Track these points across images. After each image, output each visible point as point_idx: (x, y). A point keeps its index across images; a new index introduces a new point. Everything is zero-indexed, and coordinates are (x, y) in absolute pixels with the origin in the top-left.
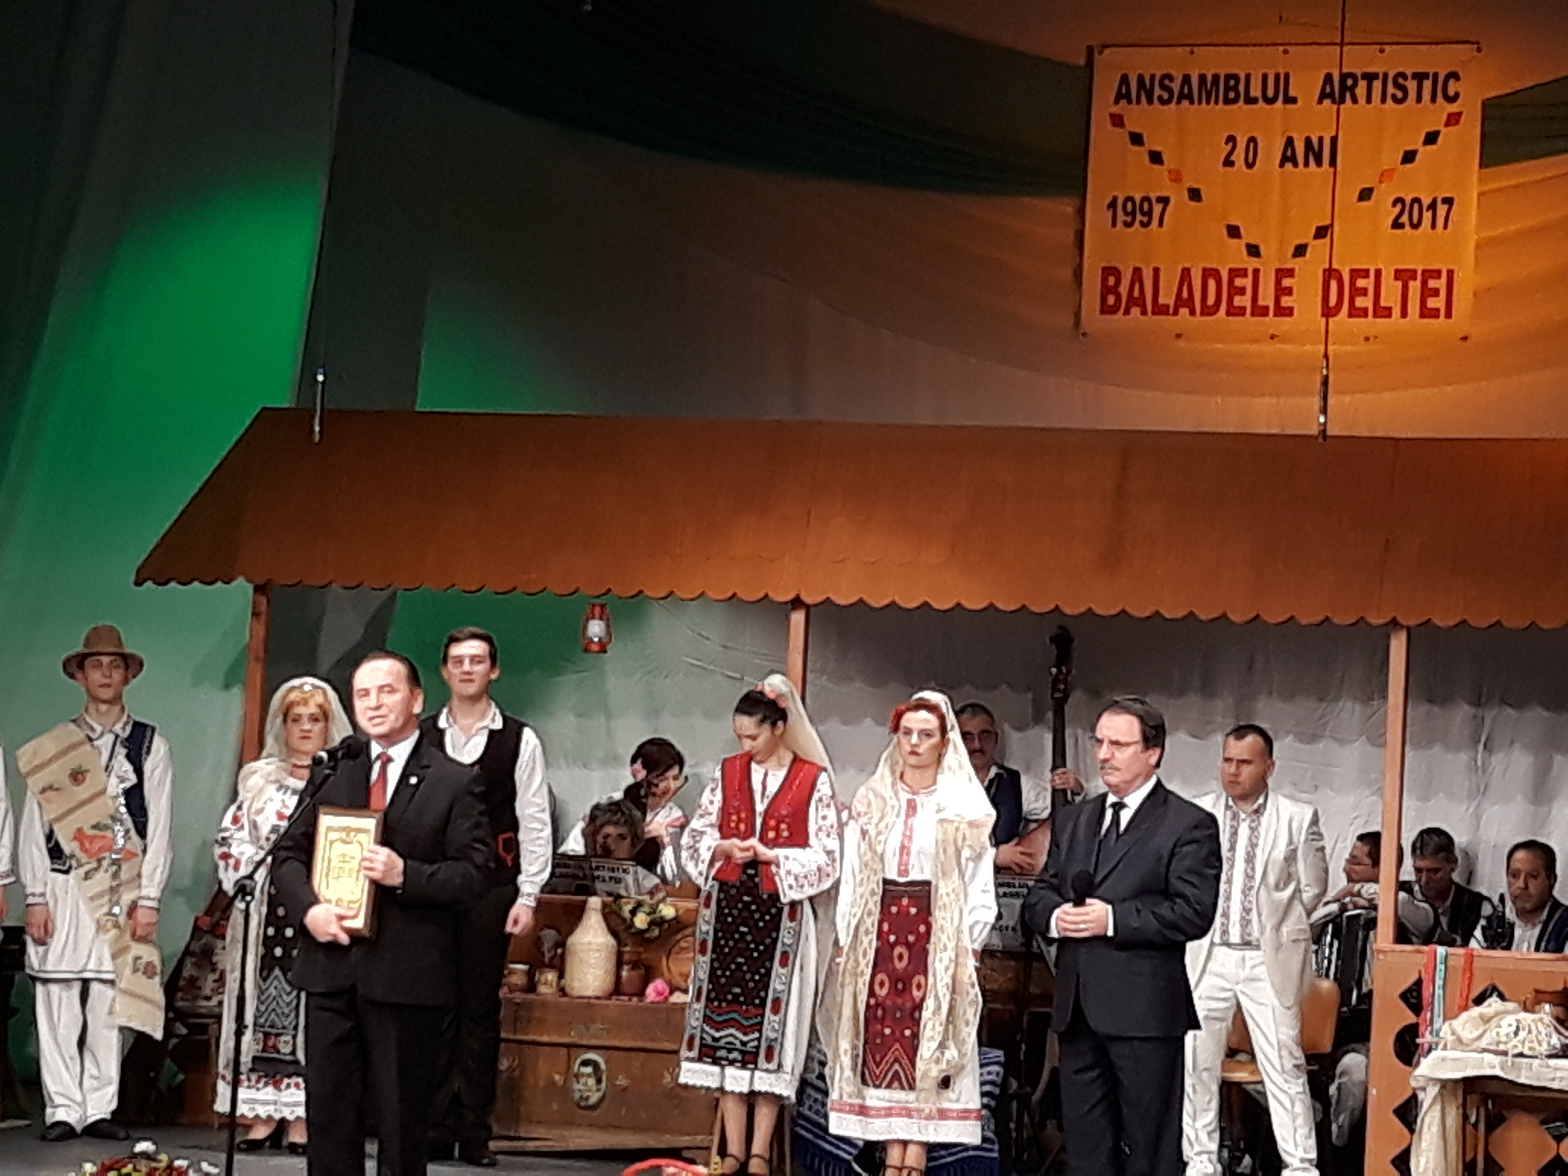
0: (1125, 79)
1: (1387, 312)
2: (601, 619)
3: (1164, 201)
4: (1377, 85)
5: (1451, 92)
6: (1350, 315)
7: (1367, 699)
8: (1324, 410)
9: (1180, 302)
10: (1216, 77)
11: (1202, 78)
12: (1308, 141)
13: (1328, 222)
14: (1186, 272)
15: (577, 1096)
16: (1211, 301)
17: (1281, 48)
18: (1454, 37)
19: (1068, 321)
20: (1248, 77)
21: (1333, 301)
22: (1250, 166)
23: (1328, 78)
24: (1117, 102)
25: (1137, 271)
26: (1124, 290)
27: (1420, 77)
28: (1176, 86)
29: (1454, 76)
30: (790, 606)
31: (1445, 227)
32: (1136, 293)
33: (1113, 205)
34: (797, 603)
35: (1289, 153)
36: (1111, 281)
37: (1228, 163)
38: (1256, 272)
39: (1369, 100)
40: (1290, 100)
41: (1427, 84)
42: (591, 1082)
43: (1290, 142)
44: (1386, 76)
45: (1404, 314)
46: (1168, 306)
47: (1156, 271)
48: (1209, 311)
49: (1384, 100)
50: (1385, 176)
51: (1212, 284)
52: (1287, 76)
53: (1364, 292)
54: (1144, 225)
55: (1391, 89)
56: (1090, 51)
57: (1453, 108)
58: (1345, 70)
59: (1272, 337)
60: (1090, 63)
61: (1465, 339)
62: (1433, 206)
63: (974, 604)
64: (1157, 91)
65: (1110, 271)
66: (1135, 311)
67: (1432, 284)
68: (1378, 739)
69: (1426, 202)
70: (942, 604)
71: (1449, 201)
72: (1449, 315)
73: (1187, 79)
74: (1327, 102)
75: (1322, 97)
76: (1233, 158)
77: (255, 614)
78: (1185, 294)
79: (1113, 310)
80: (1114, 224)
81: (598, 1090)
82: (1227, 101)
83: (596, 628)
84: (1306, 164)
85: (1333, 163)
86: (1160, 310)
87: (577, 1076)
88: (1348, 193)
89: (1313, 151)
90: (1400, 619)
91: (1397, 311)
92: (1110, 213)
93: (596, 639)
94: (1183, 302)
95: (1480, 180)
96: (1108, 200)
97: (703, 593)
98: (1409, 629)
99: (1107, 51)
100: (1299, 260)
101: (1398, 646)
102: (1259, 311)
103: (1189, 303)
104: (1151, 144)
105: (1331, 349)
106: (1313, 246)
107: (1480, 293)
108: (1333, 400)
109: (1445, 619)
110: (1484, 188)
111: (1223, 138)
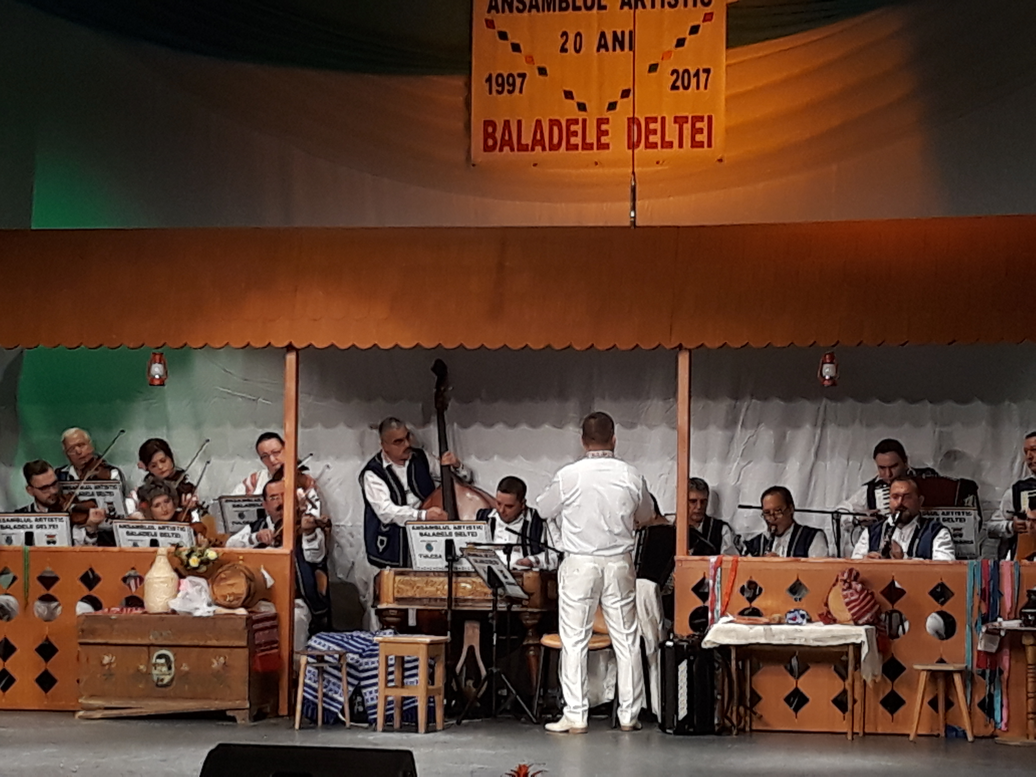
1: (671, 145)
2: (160, 363)
3: (523, 76)
6: (646, 147)
7: (665, 399)
8: (634, 208)
9: (535, 142)
12: (615, 33)
13: (629, 87)
14: (539, 122)
15: (155, 678)
16: (556, 141)
19: (463, 157)
21: (635, 138)
22: (577, 51)
24: (489, 12)
25: (507, 124)
26: (498, 135)
30: (285, 349)
31: (706, 87)
32: (507, 138)
33: (489, 80)
34: (290, 348)
35: (603, 42)
36: (490, 130)
37: (564, 50)
38: (584, 121)
39: (653, 6)
40: (602, 7)
42: (165, 669)
43: (603, 35)
45: (681, 146)
46: (527, 145)
47: (519, 122)
48: (554, 147)
49: (663, 6)
50: (666, 55)
51: (556, 129)
53: (655, 132)
54: (510, 92)
57: (708, 10)
59: (596, 163)
61: (720, 160)
62: (697, 74)
64: (515, 4)
65: (489, 123)
66: (506, 149)
67: (698, 125)
68: (672, 424)
69: (692, 72)
70: (387, 345)
71: (707, 71)
72: (710, 145)
74: (626, 8)
75: (623, 5)
76: (566, 46)
78: (538, 137)
79: (493, 148)
80: (490, 92)
81: (169, 674)
82: (561, 9)
83: (157, 370)
84: (614, 49)
85: (631, 48)
86: (523, 148)
87: (155, 665)
88: (642, 67)
89: (618, 41)
90: (684, 345)
91: (676, 144)
92: (488, 84)
93: (157, 377)
94: (538, 142)
95: (727, 57)
96: (486, 76)
97: (227, 344)
98: (690, 351)
100: (612, 112)
101: (683, 361)
102: (587, 146)
103: (541, 143)
104: (512, 38)
105: (636, 170)
106: (621, 103)
107: (728, 130)
108: (638, 203)
109: (713, 343)
110: (733, 61)
111: (560, 33)
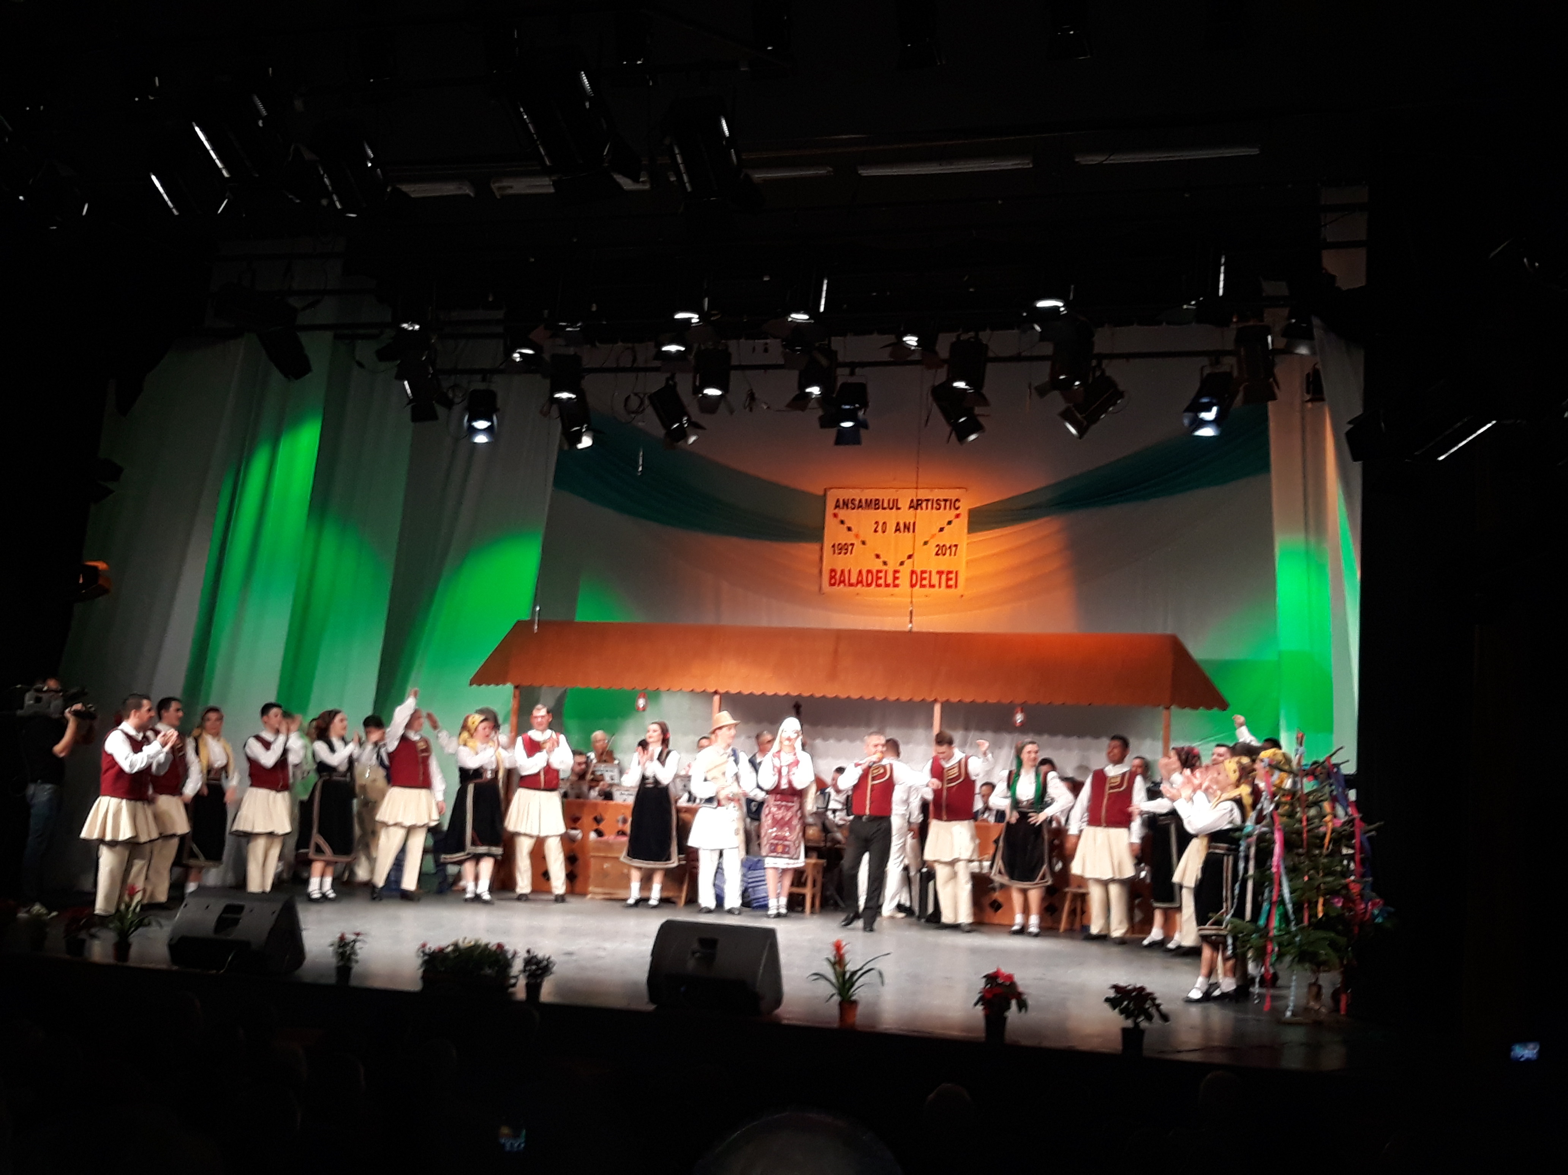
0: (838, 501)
1: (933, 586)
2: (643, 698)
3: (852, 545)
4: (930, 504)
5: (957, 506)
6: (920, 587)
7: (926, 728)
8: (911, 622)
10: (871, 500)
11: (866, 500)
12: (905, 523)
13: (911, 553)
14: (860, 572)
16: (869, 582)
17: (894, 490)
18: (958, 486)
19: (817, 588)
20: (883, 500)
21: (914, 582)
22: (884, 532)
23: (912, 501)
24: (835, 509)
25: (842, 572)
26: (838, 576)
27: (946, 500)
28: (857, 503)
29: (957, 500)
30: (713, 693)
31: (955, 555)
32: (842, 579)
33: (833, 546)
34: (716, 693)
35: (898, 528)
36: (833, 574)
37: (876, 531)
38: (886, 572)
39: (927, 508)
40: (898, 509)
41: (948, 503)
43: (898, 524)
44: (933, 500)
45: (940, 587)
46: (854, 584)
48: (869, 585)
49: (932, 508)
50: (933, 536)
51: (870, 576)
52: (897, 500)
53: (925, 579)
54: (846, 553)
55: (935, 505)
56: (825, 490)
57: (958, 512)
58: (919, 498)
59: (892, 595)
60: (825, 495)
61: (962, 596)
62: (950, 547)
63: (782, 693)
64: (850, 505)
65: (832, 570)
66: (842, 585)
67: (950, 576)
69: (948, 546)
70: (770, 693)
71: (956, 546)
72: (956, 586)
73: (860, 501)
74: (912, 509)
75: (910, 507)
76: (877, 529)
77: (515, 696)
78: (860, 579)
79: (834, 585)
80: (834, 553)
82: (875, 509)
83: (641, 702)
84: (904, 531)
85: (914, 531)
86: (851, 585)
88: (919, 542)
89: (907, 527)
90: (938, 699)
91: (937, 586)
92: (833, 549)
93: (641, 706)
94: (859, 582)
95: (968, 538)
96: (832, 544)
97: (681, 690)
98: (941, 702)
99: (832, 490)
100: (902, 567)
101: (937, 709)
102: (887, 585)
103: (861, 582)
104: (848, 524)
105: (913, 600)
106: (908, 562)
107: (967, 580)
108: (914, 618)
109: (955, 699)
110: (969, 541)
111: (874, 522)
